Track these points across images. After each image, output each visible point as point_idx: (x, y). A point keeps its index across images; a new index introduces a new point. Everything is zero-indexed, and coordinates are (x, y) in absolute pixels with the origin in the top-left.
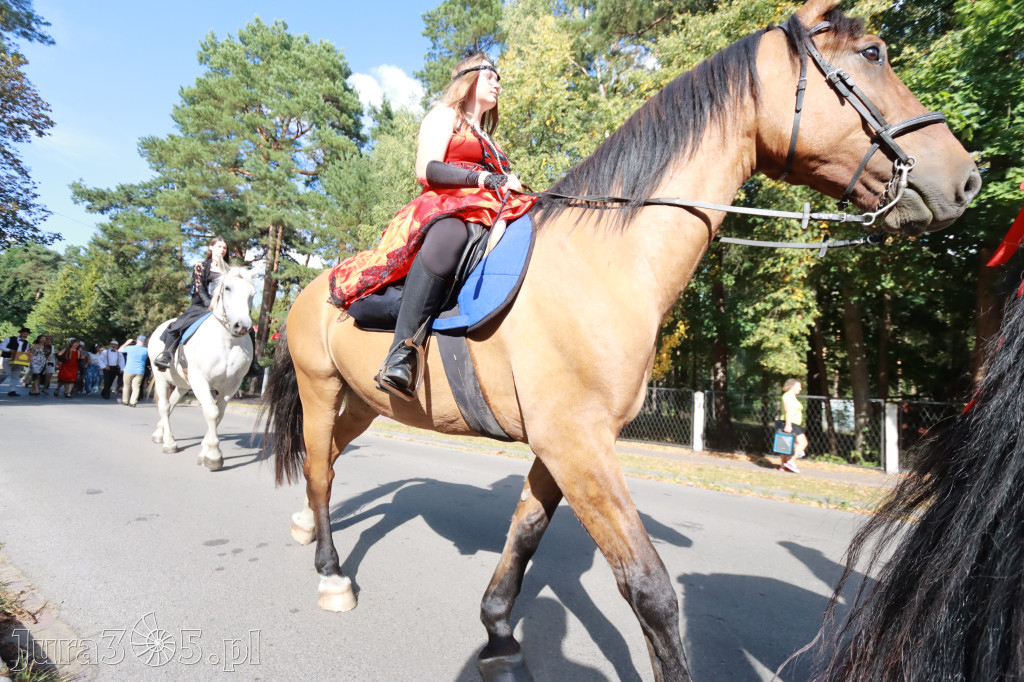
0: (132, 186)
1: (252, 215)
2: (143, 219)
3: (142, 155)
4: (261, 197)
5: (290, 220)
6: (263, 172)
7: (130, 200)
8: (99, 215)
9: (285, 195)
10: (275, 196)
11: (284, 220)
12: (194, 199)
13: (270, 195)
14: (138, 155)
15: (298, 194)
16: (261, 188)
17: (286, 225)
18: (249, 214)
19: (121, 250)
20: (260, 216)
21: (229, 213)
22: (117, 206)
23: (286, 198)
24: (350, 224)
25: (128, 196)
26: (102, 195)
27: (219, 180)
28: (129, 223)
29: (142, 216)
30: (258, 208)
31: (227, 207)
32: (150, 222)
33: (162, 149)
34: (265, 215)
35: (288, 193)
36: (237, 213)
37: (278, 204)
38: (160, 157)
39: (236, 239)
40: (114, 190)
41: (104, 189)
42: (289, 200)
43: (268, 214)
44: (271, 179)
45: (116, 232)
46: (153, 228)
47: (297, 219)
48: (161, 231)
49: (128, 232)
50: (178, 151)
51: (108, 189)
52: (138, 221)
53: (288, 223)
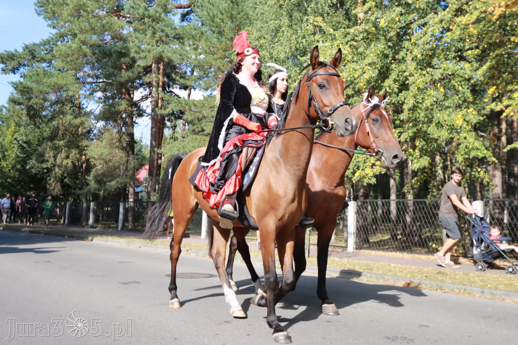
0: (34, 44)
1: (135, 55)
2: (46, 74)
3: (39, 14)
4: (141, 36)
5: (169, 55)
6: (141, 11)
7: (34, 57)
8: (12, 75)
9: (162, 31)
10: (154, 33)
11: (164, 55)
12: (84, 47)
13: (149, 33)
14: (36, 14)
15: (175, 28)
16: (141, 27)
17: (166, 60)
18: (132, 54)
19: (30, 104)
20: (142, 55)
21: (114, 56)
22: (24, 65)
23: (163, 34)
24: (225, 51)
25: (32, 53)
26: (11, 57)
27: (103, 26)
28: (34, 78)
29: (44, 71)
30: (139, 48)
31: (113, 50)
32: (52, 75)
33: (55, 5)
34: (147, 53)
35: (166, 28)
36: (122, 54)
37: (157, 41)
38: (54, 13)
39: (123, 80)
40: (20, 50)
41: (13, 50)
42: (167, 36)
43: (149, 51)
44: (149, 17)
45: (24, 88)
46: (54, 80)
47: (175, 53)
48: (61, 82)
49: (34, 86)
50: (67, 5)
51: (16, 50)
52: (41, 76)
53: (168, 58)
